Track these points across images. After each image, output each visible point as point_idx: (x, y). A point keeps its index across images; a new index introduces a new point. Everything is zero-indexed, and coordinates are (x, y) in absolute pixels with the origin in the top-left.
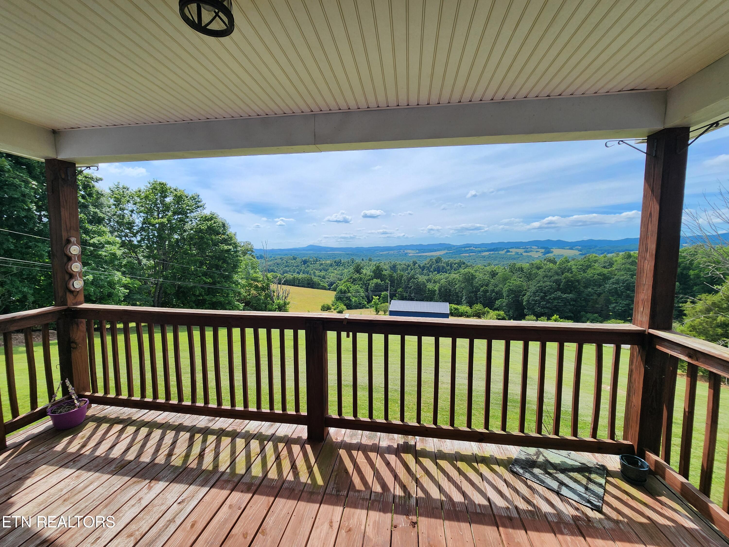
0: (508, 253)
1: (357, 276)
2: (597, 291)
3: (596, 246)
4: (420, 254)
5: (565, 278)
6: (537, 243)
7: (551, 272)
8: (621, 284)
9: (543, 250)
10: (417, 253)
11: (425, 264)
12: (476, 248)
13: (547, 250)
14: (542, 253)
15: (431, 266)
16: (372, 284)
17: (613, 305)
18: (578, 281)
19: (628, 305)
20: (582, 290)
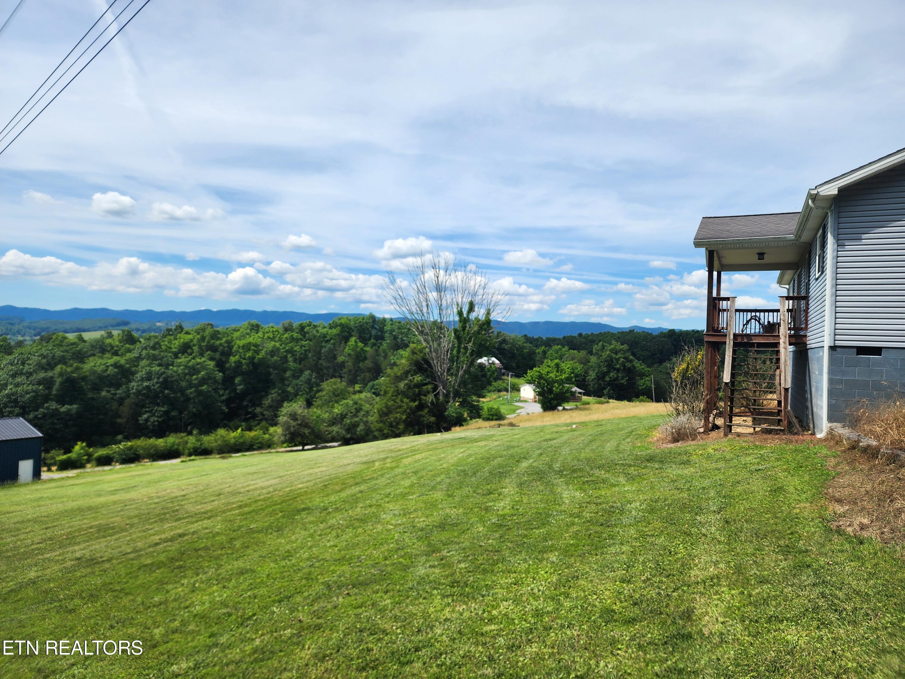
7: (29, 365)
17: (145, 416)
18: (84, 379)
19: (166, 413)
20: (90, 395)
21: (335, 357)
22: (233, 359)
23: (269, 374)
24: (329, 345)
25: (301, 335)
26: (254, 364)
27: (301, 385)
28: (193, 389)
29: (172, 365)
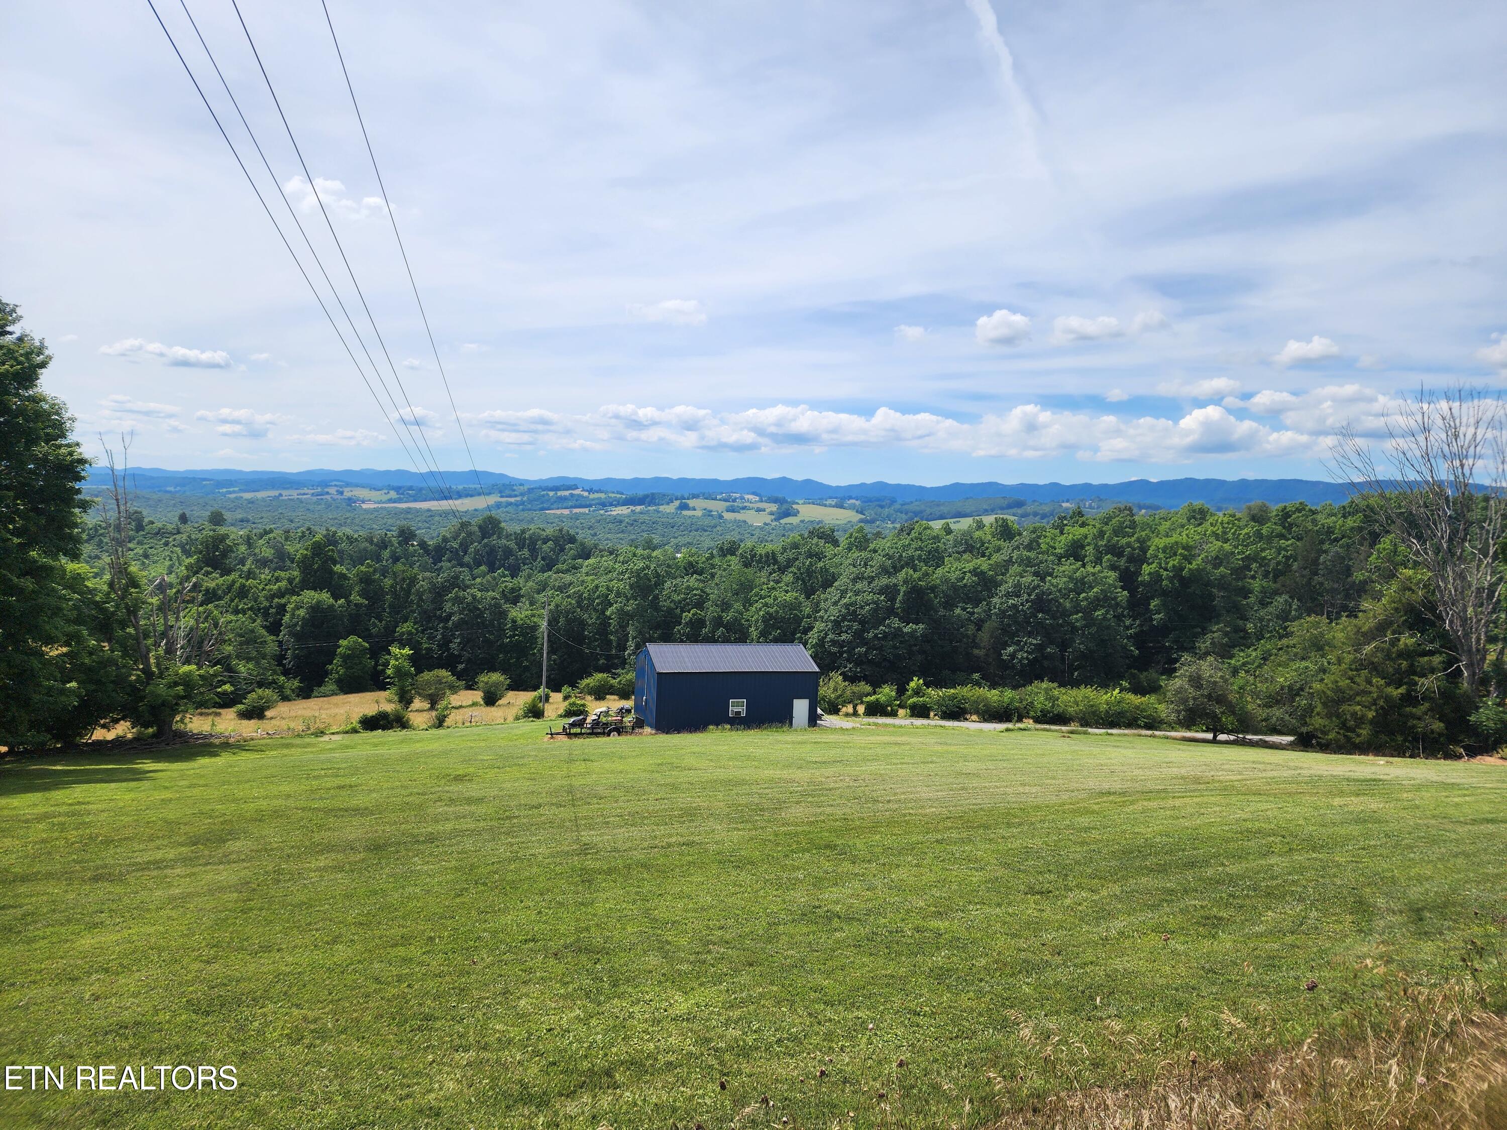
0: (685, 513)
1: (214, 581)
2: (973, 613)
3: (893, 501)
4: (404, 506)
5: (905, 582)
6: (755, 485)
7: (872, 566)
8: (1026, 596)
9: (774, 507)
10: (390, 501)
11: (445, 540)
12: (590, 491)
13: (785, 506)
14: (771, 513)
15: (464, 547)
16: (298, 608)
17: (1011, 649)
18: (933, 588)
19: (1040, 648)
20: (942, 612)
21: (1348, 571)
22: (1146, 569)
23: (1212, 597)
24: (1336, 549)
25: (1284, 527)
26: (1182, 579)
27: (1269, 620)
28: (1080, 615)
29: (1051, 575)
